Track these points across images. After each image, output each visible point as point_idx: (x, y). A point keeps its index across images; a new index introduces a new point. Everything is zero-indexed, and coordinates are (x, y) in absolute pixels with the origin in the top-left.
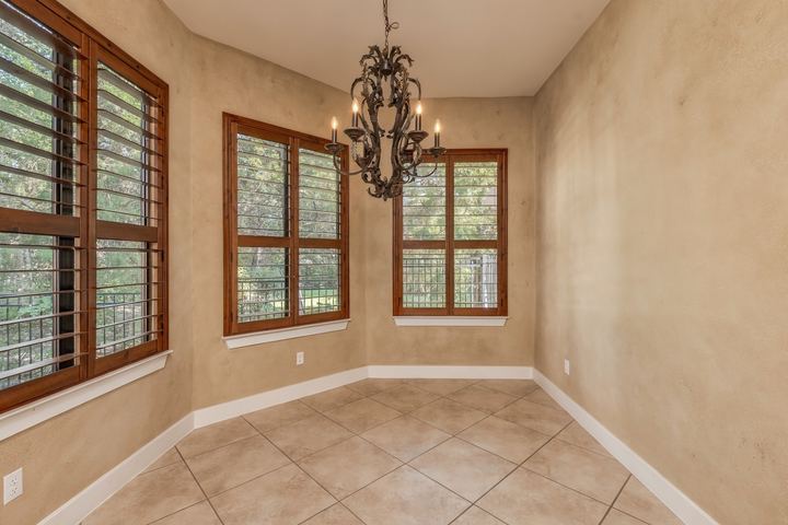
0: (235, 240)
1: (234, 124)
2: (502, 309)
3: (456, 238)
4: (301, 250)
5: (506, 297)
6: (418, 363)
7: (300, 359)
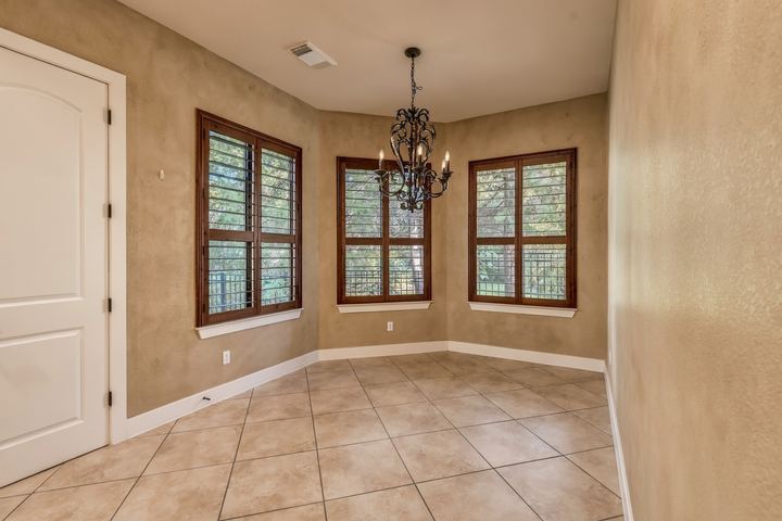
0: (344, 241)
1: (344, 163)
2: (571, 301)
3: (524, 235)
4: (390, 247)
5: (575, 291)
6: (490, 343)
7: (390, 326)
